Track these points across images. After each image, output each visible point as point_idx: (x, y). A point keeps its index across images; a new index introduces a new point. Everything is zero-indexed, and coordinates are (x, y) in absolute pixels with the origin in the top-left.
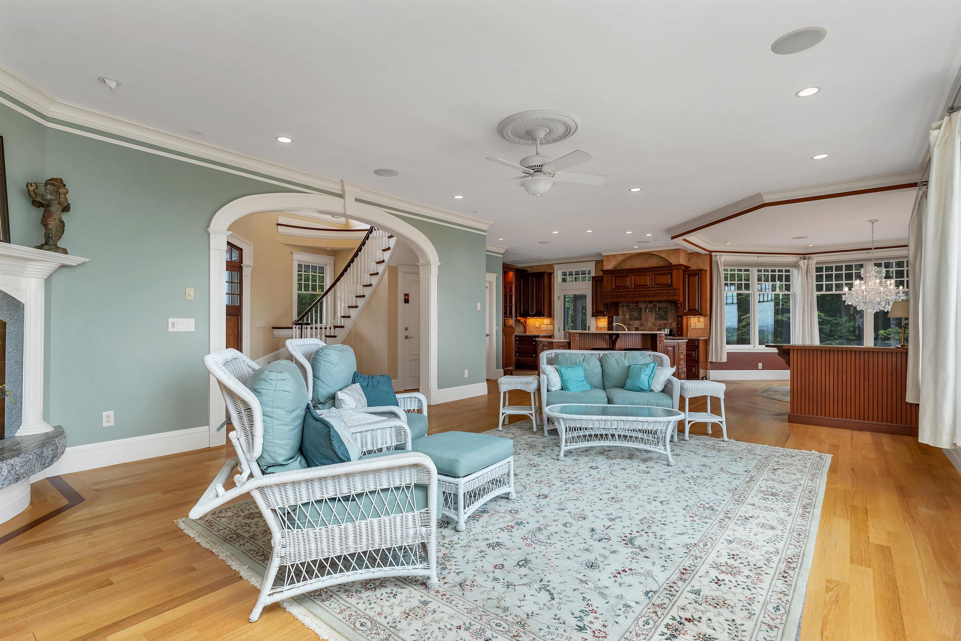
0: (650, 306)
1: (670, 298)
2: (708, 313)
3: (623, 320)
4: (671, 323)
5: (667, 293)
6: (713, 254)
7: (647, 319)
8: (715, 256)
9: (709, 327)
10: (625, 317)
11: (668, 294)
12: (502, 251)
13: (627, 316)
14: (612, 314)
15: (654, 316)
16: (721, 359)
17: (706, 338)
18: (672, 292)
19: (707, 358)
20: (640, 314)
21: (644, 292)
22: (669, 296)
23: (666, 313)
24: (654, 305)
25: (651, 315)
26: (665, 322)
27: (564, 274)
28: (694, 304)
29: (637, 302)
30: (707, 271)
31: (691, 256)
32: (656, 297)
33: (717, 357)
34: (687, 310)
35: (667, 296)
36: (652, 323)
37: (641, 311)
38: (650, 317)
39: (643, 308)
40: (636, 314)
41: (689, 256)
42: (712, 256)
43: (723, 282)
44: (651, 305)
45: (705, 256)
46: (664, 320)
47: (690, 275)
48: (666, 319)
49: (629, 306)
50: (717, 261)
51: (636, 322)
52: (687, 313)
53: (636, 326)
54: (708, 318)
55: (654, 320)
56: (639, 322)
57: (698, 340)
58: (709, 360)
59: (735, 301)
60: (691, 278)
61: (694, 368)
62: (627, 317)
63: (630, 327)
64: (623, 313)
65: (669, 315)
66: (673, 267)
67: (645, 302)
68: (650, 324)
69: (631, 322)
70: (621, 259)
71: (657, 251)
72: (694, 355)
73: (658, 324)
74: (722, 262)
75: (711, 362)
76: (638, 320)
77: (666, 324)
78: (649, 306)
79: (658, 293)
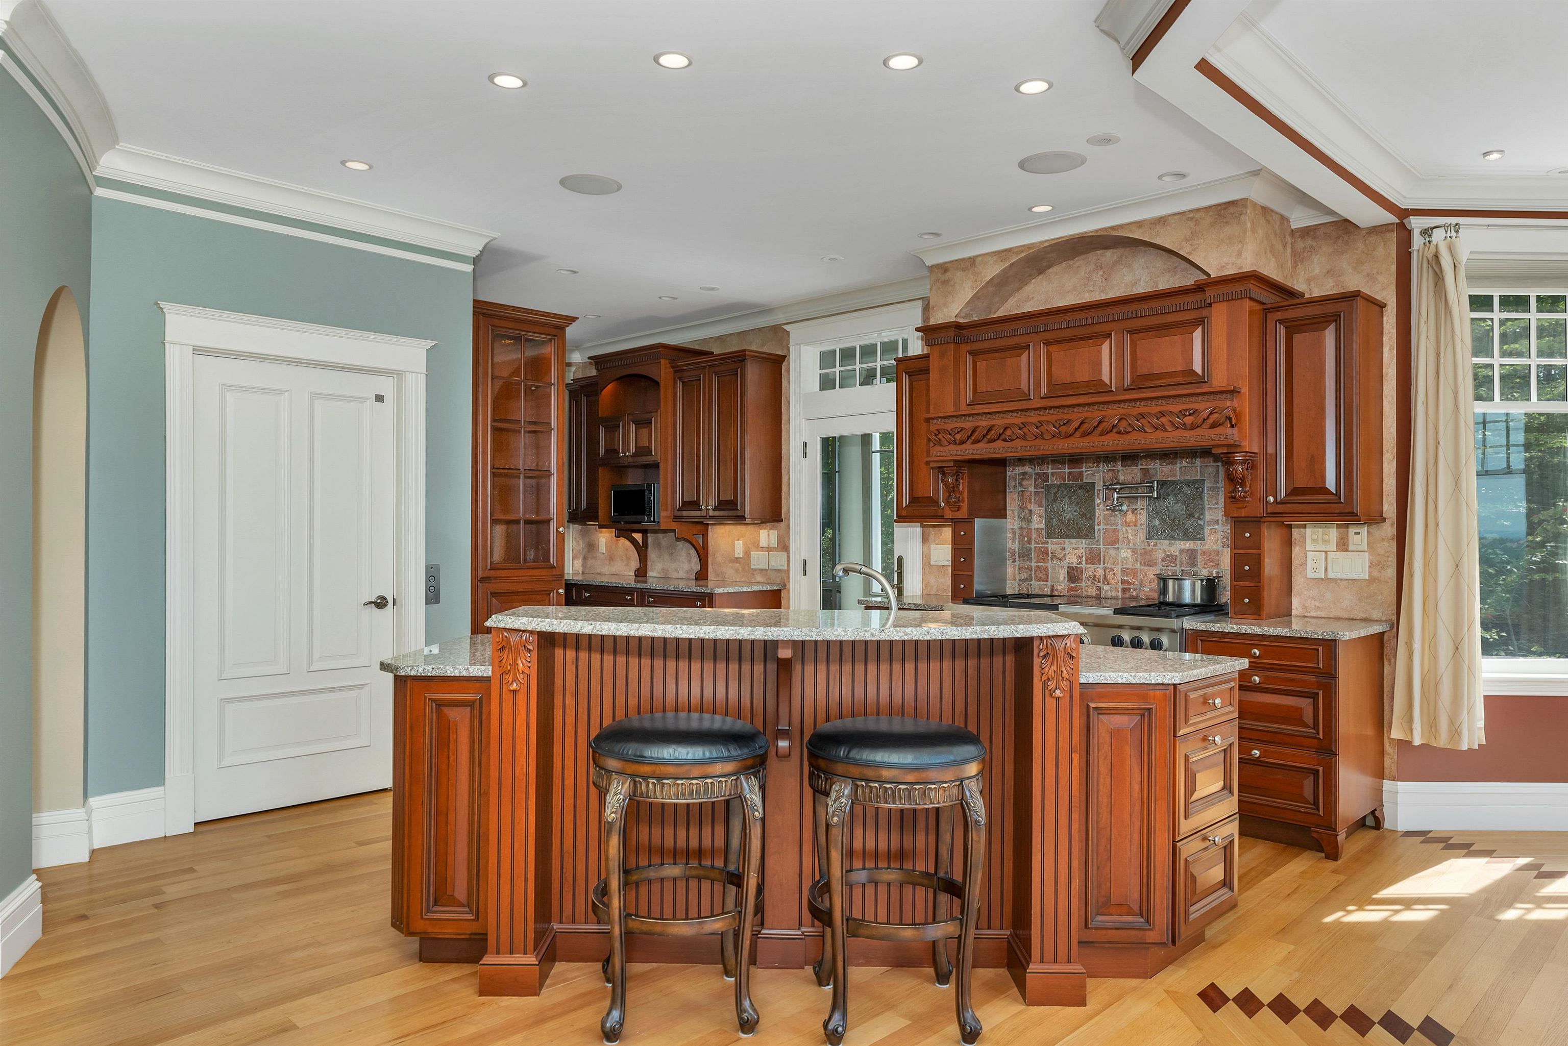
0: (1129, 478)
1: (1201, 437)
2: (1389, 507)
3: (1021, 537)
4: (1217, 553)
5: (1182, 414)
6: (1416, 223)
7: (1116, 531)
8: (1427, 232)
9: (1391, 572)
10: (1029, 521)
11: (1189, 420)
12: (473, 247)
13: (1035, 518)
14: (964, 512)
15: (1143, 518)
16: (1455, 733)
17: (1377, 629)
18: (1204, 407)
19: (1380, 722)
20: (1089, 514)
21: (1085, 413)
22: (1193, 427)
23: (1194, 508)
24: (1145, 472)
25: (1130, 517)
26: (1188, 545)
27: (827, 358)
28: (1318, 460)
29: (1075, 460)
30: (1382, 306)
31: (1309, 242)
32: (1135, 435)
33: (1432, 725)
34: (1282, 494)
35: (1185, 427)
36: (1134, 551)
37: (1091, 499)
38: (1128, 524)
39: (1099, 486)
40: (1069, 511)
41: (1300, 244)
42: (1410, 232)
43: (1467, 361)
44: (1129, 474)
45: (1372, 239)
46: (1187, 536)
47: (1293, 327)
48: (1196, 534)
49: (1045, 477)
50: (1436, 256)
51: (1069, 544)
52: (1281, 508)
53: (1072, 559)
54: (1389, 529)
55: (1142, 535)
56: (1082, 545)
57: (1330, 645)
58: (1396, 733)
59: (1518, 459)
60: (1297, 337)
61: (1308, 783)
62: (1038, 523)
63: (1049, 564)
64: (1022, 508)
65: (1208, 516)
66: (1210, 292)
67: (1108, 458)
68: (1125, 553)
69: (1053, 545)
70: (992, 271)
71: (1139, 224)
72: (1308, 716)
73: (1160, 555)
74: (1464, 256)
75: (1404, 745)
76: (1079, 536)
77: (1192, 554)
78: (1122, 478)
79: (1143, 416)
